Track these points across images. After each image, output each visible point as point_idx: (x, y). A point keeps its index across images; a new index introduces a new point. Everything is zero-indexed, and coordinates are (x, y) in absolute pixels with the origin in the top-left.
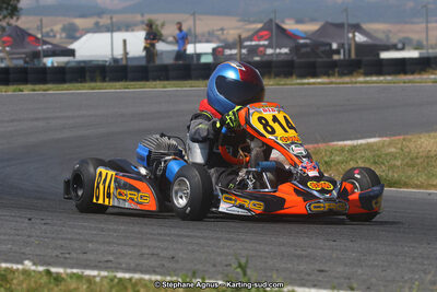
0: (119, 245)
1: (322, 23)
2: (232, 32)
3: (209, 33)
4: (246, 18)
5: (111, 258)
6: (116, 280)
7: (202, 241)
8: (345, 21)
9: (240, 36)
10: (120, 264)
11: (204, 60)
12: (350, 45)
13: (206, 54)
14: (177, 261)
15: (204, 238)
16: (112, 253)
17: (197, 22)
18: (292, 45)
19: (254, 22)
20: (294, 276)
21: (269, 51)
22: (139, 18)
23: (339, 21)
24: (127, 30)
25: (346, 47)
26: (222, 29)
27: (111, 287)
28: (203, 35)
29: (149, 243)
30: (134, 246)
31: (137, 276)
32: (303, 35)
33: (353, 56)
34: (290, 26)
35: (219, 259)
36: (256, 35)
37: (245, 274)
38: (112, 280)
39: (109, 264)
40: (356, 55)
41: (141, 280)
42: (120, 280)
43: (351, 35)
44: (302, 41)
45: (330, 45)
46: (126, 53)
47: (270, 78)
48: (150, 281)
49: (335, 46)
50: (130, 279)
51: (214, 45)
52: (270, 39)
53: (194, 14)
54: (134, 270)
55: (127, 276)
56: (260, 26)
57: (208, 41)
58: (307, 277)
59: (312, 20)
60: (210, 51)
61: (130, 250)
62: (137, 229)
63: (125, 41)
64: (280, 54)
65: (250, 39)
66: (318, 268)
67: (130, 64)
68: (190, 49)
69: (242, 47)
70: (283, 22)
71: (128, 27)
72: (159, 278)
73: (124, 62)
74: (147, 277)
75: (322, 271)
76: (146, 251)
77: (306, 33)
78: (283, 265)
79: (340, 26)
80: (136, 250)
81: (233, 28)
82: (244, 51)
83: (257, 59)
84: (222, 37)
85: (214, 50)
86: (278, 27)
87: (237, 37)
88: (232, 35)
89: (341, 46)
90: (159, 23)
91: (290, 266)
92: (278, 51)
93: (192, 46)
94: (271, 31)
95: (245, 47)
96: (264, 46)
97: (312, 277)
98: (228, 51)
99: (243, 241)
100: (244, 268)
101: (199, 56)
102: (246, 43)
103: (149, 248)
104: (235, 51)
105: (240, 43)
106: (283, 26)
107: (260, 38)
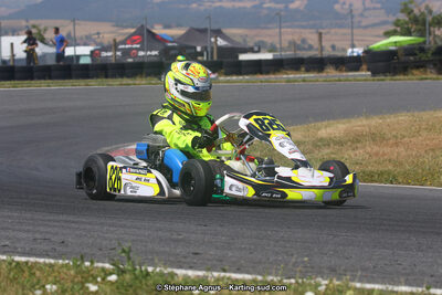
0: (14, 230)
1: (188, 28)
2: (106, 36)
3: (87, 37)
4: (120, 24)
5: (7, 243)
6: (14, 264)
7: (88, 227)
8: (208, 26)
9: (115, 40)
10: (16, 248)
11: (82, 61)
12: (212, 48)
13: (85, 56)
14: (67, 246)
15: (90, 224)
16: (8, 238)
17: (77, 27)
18: (162, 47)
19: (127, 27)
20: (171, 259)
21: (141, 53)
22: (24, 23)
23: (203, 27)
24: (13, 35)
25: (209, 49)
26: (98, 34)
27: (10, 270)
28: (81, 38)
29: (42, 229)
30: (28, 231)
31: (32, 259)
32: (169, 39)
33: (215, 58)
34: (158, 30)
35: (104, 243)
36: (130, 39)
37: (129, 258)
38: (10, 264)
39: (6, 249)
40: (218, 57)
41: (36, 263)
42: (18, 263)
43: (213, 40)
44: (170, 44)
45: (195, 48)
46: (13, 55)
47: (141, 77)
48: (45, 264)
49: (199, 49)
50: (27, 263)
51: (91, 48)
52: (142, 43)
53: (74, 21)
54: (29, 255)
55: (23, 259)
56: (133, 31)
57: (85, 45)
58: (183, 260)
59: (179, 26)
60: (89, 53)
61: (24, 235)
62: (29, 215)
63: (12, 44)
64: (150, 56)
65: (124, 42)
66: (192, 251)
67: (17, 64)
68: (69, 51)
69: (116, 49)
70: (153, 27)
71: (14, 32)
72: (52, 261)
73: (11, 63)
74: (42, 260)
75: (196, 254)
76: (38, 236)
77: (172, 37)
78: (162, 249)
79: (203, 31)
80: (30, 235)
81: (108, 33)
82: (119, 53)
83: (130, 60)
84: (98, 41)
85: (92, 52)
86: (149, 32)
87: (112, 42)
88: (107, 38)
89: (205, 48)
90: (42, 27)
91: (168, 249)
92: (149, 53)
93: (72, 48)
94: (143, 35)
95: (119, 50)
96: (136, 49)
97: (188, 260)
98: (104, 54)
99: (124, 226)
100: (128, 252)
101: (78, 57)
102: (121, 47)
103: (41, 233)
104: (110, 54)
105: (115, 46)
106: (154, 31)
107: (133, 42)
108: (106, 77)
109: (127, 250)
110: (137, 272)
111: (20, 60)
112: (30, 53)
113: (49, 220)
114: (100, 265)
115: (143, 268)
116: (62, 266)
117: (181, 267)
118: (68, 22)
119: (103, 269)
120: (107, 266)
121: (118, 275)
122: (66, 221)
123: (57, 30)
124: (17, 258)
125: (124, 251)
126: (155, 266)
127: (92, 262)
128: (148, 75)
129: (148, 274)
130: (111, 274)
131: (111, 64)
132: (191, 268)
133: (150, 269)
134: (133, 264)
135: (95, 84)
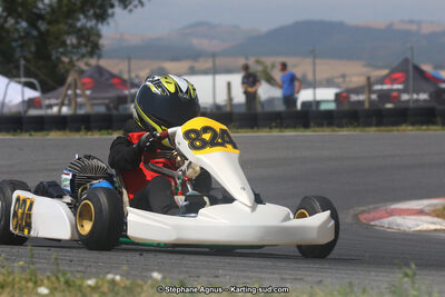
9: (369, 78)
11: (323, 107)
18: (432, 89)
21: (405, 97)
36: (389, 77)
46: (230, 99)
51: (335, 90)
52: (405, 82)
57: (328, 86)
63: (229, 84)
64: (417, 100)
65: (382, 81)
67: (236, 110)
68: (305, 96)
69: (371, 92)
71: (229, 71)
73: (228, 109)
82: (374, 97)
83: (389, 106)
85: (337, 95)
86: (416, 68)
92: (415, 96)
93: (310, 91)
94: (406, 72)
95: (375, 92)
96: (398, 90)
98: (354, 98)
101: (318, 103)
102: (376, 87)
104: (361, 97)
105: (368, 86)
107: (393, 82)
111: (240, 105)
112: (251, 97)
123: (284, 67)
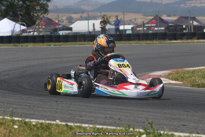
0: (95, 113)
1: (179, 16)
2: (139, 20)
3: (130, 21)
4: (145, 15)
5: (92, 119)
6: (96, 129)
7: (131, 112)
8: (189, 16)
9: (143, 22)
10: (97, 121)
11: (128, 32)
12: (191, 26)
14: (121, 121)
15: (132, 110)
16: (93, 117)
17: (125, 16)
18: (166, 26)
19: (149, 16)
20: (172, 127)
21: (156, 29)
22: (99, 14)
23: (186, 16)
24: (94, 20)
25: (189, 27)
26: (135, 19)
28: (127, 21)
30: (102, 113)
31: (105, 127)
32: (170, 22)
33: (192, 31)
34: (164, 18)
35: (139, 120)
36: (150, 22)
37: (152, 127)
38: (94, 129)
39: (92, 122)
40: (194, 30)
41: (107, 128)
42: (98, 128)
43: (191, 22)
44: (170, 24)
45: (182, 26)
46: (94, 29)
47: (156, 40)
48: (111, 129)
49: (184, 27)
50: (102, 128)
51: (132, 26)
52: (156, 24)
53: (124, 12)
54: (103, 124)
55: (101, 127)
56: (152, 17)
57: (129, 24)
58: (178, 128)
59: (174, 15)
60: (130, 28)
61: (101, 115)
62: (102, 106)
63: (94, 24)
64: (160, 30)
65: (148, 23)
66: (182, 124)
67: (96, 34)
68: (121, 28)
69: (144, 27)
70: (162, 16)
71: (95, 18)
72: (115, 128)
73: (93, 33)
74: (109, 127)
75: (184, 125)
76: (108, 116)
77: (171, 20)
78: (167, 123)
79: (187, 18)
81: (140, 19)
82: (145, 29)
83: (151, 32)
84: (135, 22)
85: (132, 28)
86: (160, 18)
87: (142, 23)
88: (140, 21)
89: (187, 26)
90: (108, 16)
91: (170, 123)
92: (160, 28)
93: (123, 26)
94: (157, 20)
96: (154, 26)
97: (180, 128)
98: (138, 29)
99: (149, 112)
100: (151, 124)
101: (126, 30)
102: (146, 25)
103: (109, 114)
104: (141, 29)
105: (143, 25)
106: (162, 18)
107: (152, 23)
108: (139, 40)
109: (151, 123)
110: (156, 134)
111: (97, 31)
113: (112, 109)
114: (138, 130)
115: (159, 132)
116: (120, 130)
117: (176, 132)
118: (120, 13)
119: (139, 132)
120: (141, 130)
121: (147, 135)
122: (120, 109)
124: (98, 126)
125: (149, 123)
126: (164, 131)
127: (134, 129)
128: (159, 39)
129: (161, 134)
130: (143, 134)
131: (142, 34)
132: (182, 132)
133: (162, 132)
134: (154, 130)
135: (134, 43)
